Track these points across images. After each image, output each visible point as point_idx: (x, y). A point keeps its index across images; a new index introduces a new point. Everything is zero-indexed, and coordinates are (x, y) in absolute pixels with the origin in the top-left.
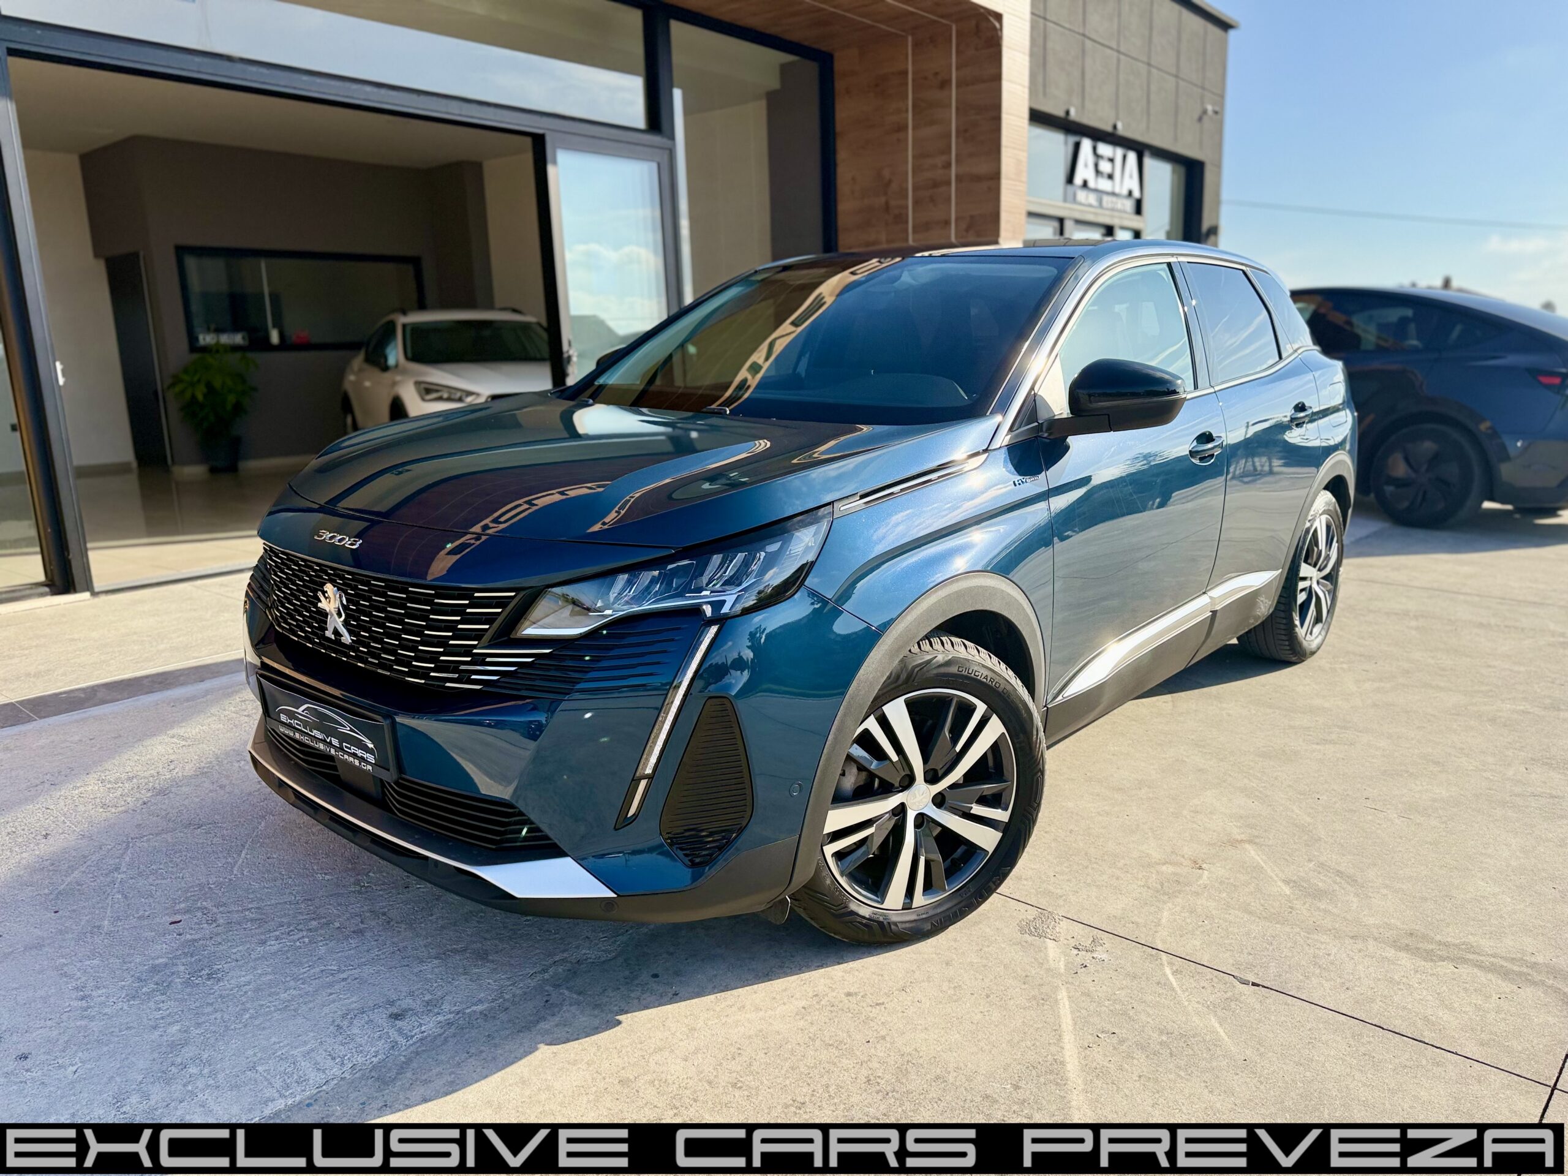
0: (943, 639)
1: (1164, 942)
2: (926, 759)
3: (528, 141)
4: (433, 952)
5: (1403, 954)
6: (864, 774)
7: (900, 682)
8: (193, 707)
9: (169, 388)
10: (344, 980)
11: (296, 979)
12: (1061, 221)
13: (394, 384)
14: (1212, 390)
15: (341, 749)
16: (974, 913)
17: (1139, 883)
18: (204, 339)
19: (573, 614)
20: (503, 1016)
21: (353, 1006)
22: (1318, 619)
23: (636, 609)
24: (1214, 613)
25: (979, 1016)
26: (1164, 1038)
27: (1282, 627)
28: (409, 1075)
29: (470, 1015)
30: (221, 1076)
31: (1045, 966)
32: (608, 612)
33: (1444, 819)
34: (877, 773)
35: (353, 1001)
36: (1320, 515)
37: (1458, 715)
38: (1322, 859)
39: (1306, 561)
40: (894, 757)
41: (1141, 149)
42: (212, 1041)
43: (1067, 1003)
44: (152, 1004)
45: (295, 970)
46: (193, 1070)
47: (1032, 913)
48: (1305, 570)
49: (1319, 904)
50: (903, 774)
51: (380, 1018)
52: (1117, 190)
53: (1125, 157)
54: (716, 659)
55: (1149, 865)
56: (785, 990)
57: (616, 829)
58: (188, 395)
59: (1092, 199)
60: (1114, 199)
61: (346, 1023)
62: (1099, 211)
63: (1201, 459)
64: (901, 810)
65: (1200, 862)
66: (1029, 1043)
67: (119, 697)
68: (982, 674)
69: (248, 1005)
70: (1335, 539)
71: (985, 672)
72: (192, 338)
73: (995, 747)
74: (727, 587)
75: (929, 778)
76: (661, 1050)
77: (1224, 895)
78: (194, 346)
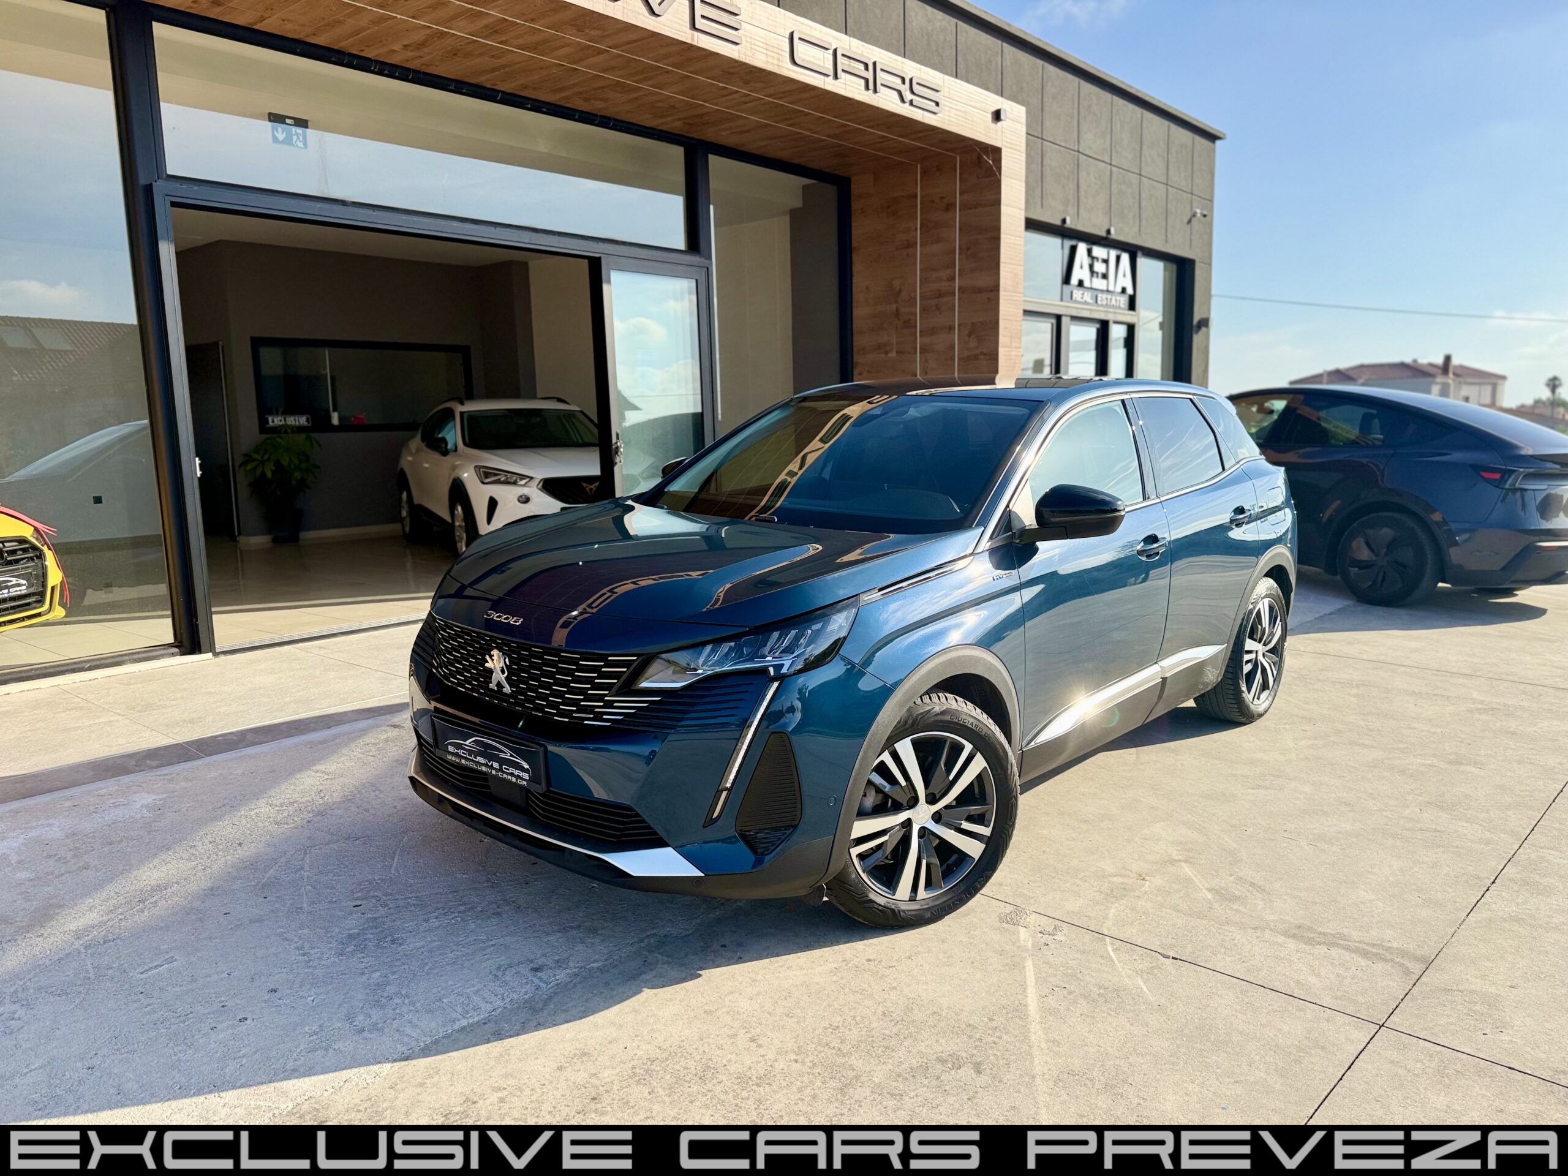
0: (940, 694)
1: (1109, 929)
2: (927, 785)
3: (586, 261)
4: (556, 928)
5: (1291, 940)
6: (880, 796)
7: (907, 726)
8: (327, 748)
9: (240, 466)
10: (493, 945)
11: (457, 945)
12: (1058, 318)
13: (454, 468)
14: (1158, 501)
15: (501, 770)
16: (964, 908)
17: (1095, 889)
18: (273, 421)
19: (674, 673)
20: (615, 971)
21: (503, 963)
22: (1265, 686)
23: (718, 670)
24: (1164, 679)
25: (966, 975)
26: (1102, 991)
27: (1231, 692)
28: (552, 1006)
29: (590, 970)
30: (418, 1005)
31: (1017, 944)
32: (700, 671)
33: (1345, 846)
34: (890, 794)
35: (503, 960)
36: (1263, 598)
37: (1374, 767)
38: (1241, 874)
39: (1251, 637)
40: (903, 783)
41: (1134, 252)
42: (406, 982)
43: (1032, 969)
44: (355, 959)
45: (455, 939)
46: (397, 1000)
47: (1009, 909)
48: (1249, 644)
49: (1232, 906)
50: (910, 796)
51: (525, 970)
52: (1111, 288)
53: (1118, 258)
54: (775, 708)
55: (1103, 877)
56: (821, 957)
57: (704, 827)
58: (258, 472)
59: (1088, 297)
60: (1109, 297)
61: (500, 974)
62: (1095, 308)
63: (1148, 556)
64: (908, 824)
65: (1144, 875)
66: (1002, 993)
67: (265, 740)
68: (969, 722)
69: (426, 961)
70: (1279, 618)
71: (971, 720)
72: (263, 422)
73: (979, 777)
74: (783, 655)
75: (930, 798)
76: (732, 993)
77: (1160, 898)
78: (263, 427)
